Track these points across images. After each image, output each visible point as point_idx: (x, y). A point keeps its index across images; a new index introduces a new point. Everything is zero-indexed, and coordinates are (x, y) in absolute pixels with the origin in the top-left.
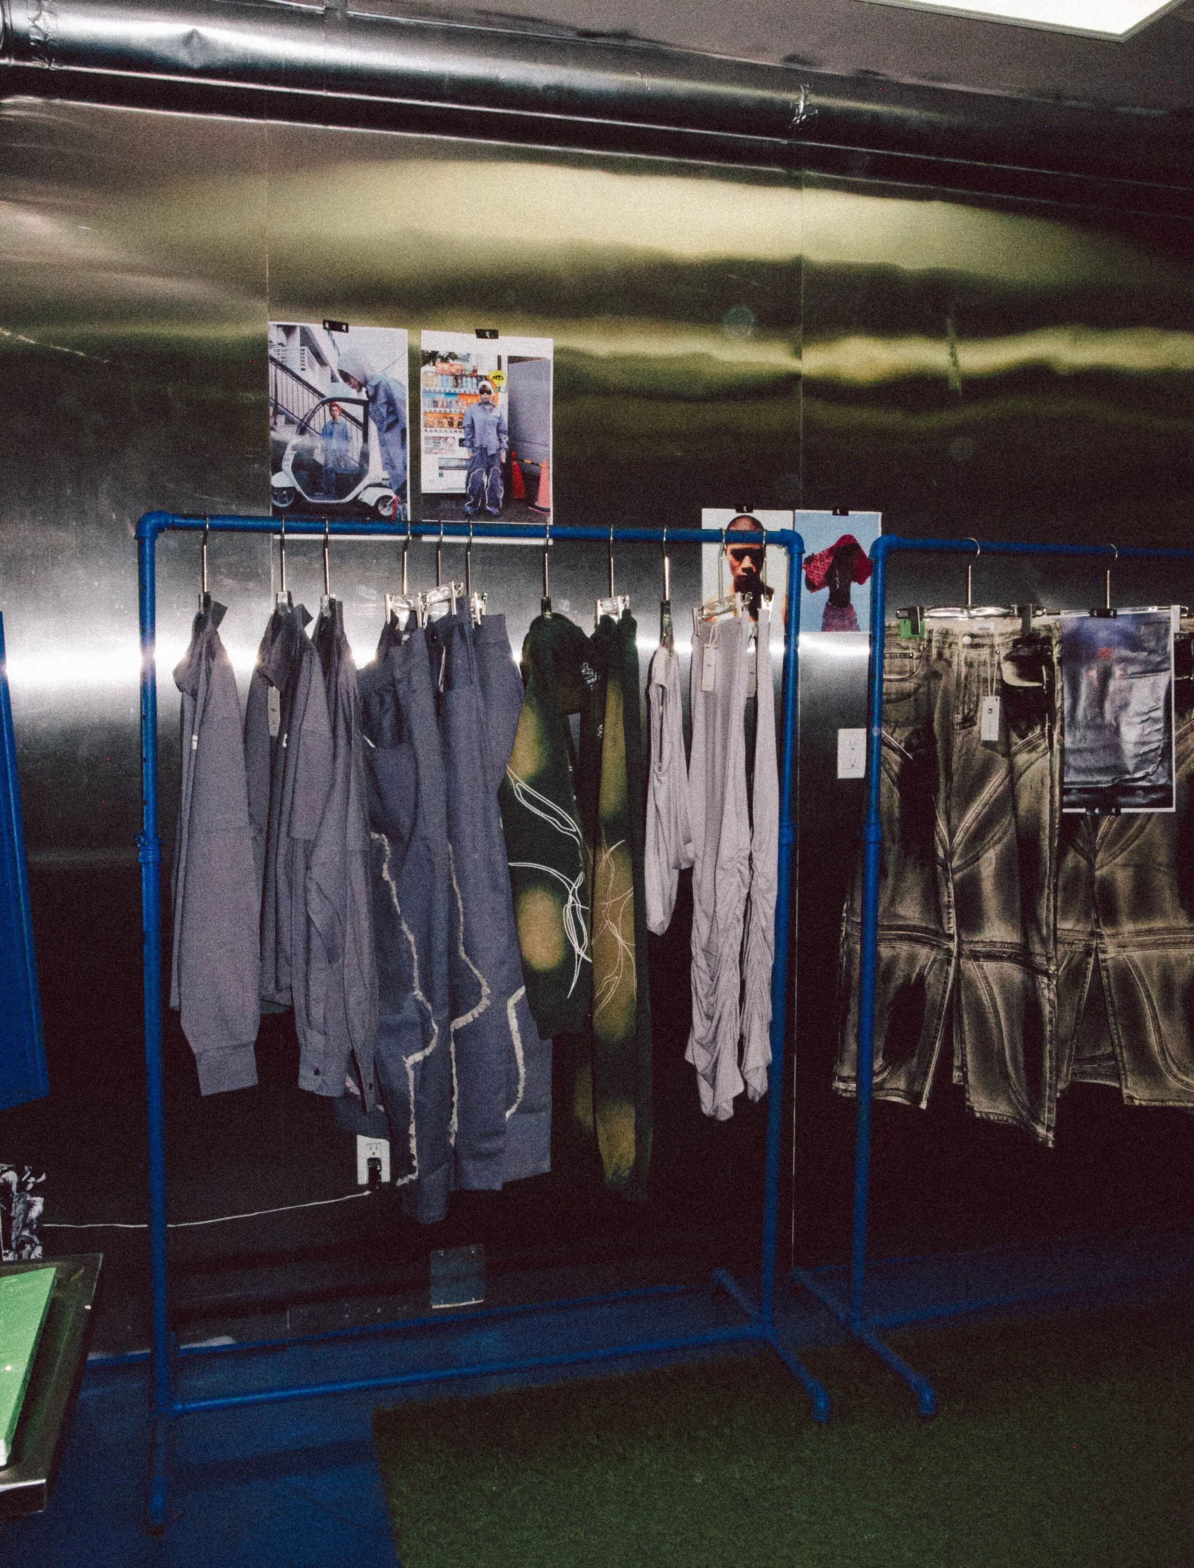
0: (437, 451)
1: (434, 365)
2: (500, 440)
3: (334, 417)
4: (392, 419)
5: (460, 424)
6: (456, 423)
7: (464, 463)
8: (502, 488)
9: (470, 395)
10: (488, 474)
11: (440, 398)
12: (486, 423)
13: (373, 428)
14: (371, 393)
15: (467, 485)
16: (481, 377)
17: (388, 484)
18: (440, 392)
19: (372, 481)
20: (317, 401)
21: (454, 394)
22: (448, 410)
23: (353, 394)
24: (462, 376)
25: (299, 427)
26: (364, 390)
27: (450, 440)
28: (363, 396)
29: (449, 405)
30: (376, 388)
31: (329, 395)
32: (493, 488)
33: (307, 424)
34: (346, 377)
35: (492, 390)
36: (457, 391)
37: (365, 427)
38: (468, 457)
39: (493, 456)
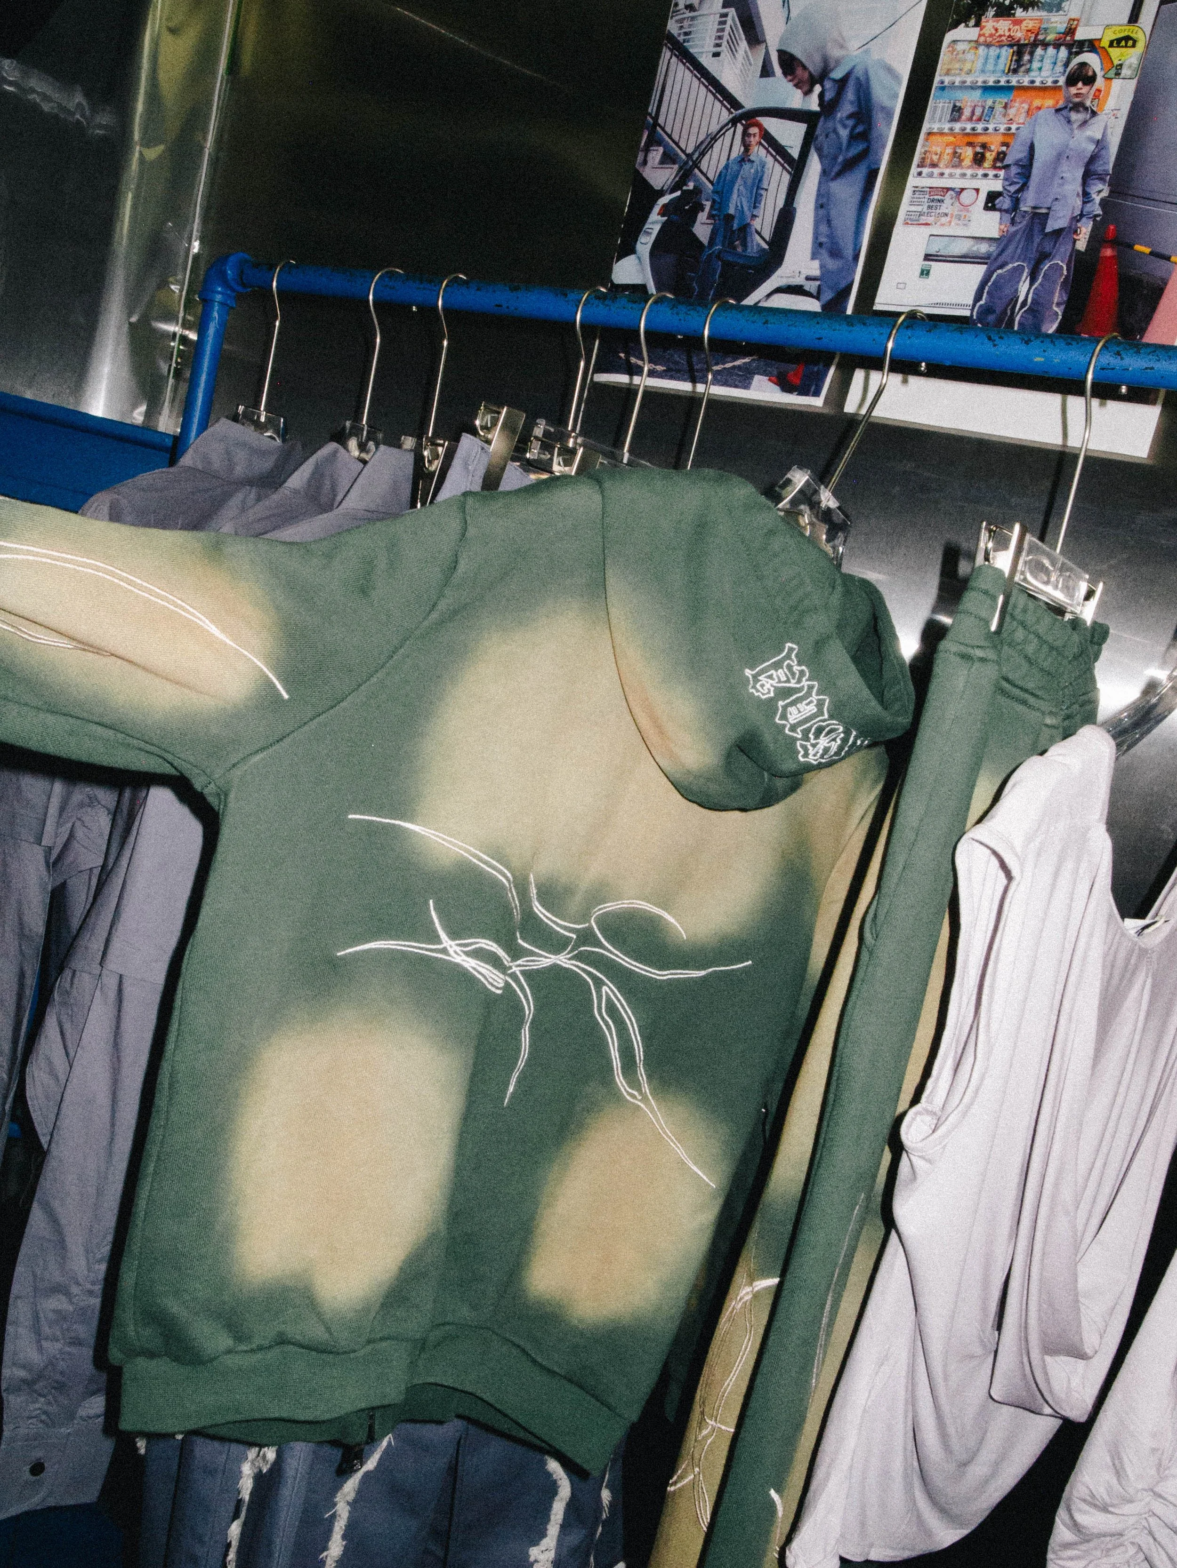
0: (930, 220)
1: (978, 24)
2: (1086, 195)
3: (747, 147)
4: (859, 147)
5: (1001, 157)
6: (990, 156)
7: (984, 248)
8: (1059, 311)
9: (1044, 89)
10: (1033, 279)
11: (970, 100)
12: (1060, 156)
13: (814, 167)
14: (828, 96)
15: (978, 297)
16: (1081, 43)
17: (814, 291)
18: (973, 88)
19: (783, 282)
20: (725, 116)
21: (1009, 88)
22: (980, 127)
23: (795, 99)
24: (1035, 45)
25: (681, 168)
26: (818, 89)
27: (966, 197)
28: (813, 104)
29: (988, 114)
30: (842, 83)
31: (749, 104)
32: (1036, 310)
33: (696, 165)
34: (789, 63)
35: (1100, 74)
36: (1014, 81)
37: (797, 168)
38: (996, 234)
39: (1058, 233)
